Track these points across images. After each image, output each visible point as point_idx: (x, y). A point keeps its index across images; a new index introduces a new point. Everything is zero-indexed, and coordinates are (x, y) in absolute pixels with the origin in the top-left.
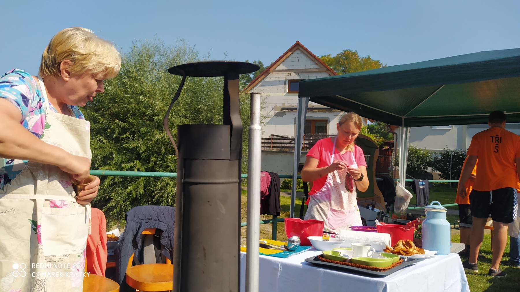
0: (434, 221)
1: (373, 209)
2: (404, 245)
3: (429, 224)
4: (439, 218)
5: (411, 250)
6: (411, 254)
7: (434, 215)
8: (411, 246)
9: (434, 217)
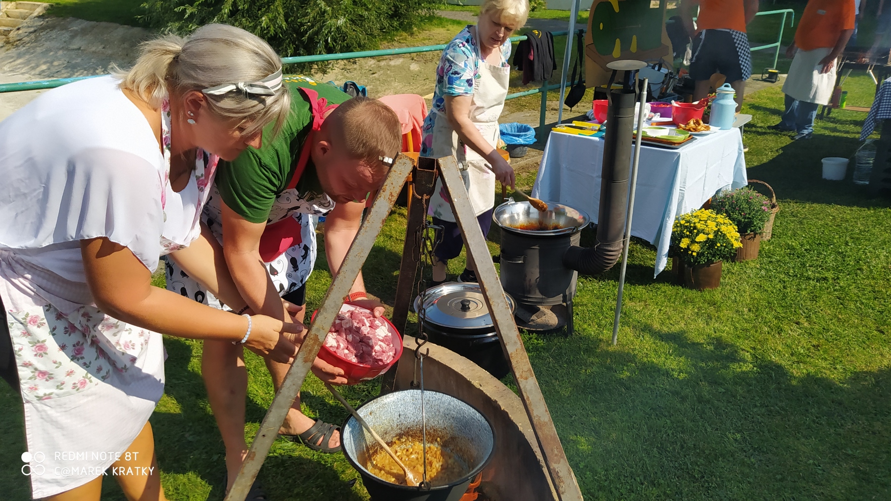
0: (722, 102)
1: (659, 70)
2: (694, 123)
3: (718, 104)
4: (727, 98)
5: (699, 127)
6: (699, 130)
7: (724, 96)
8: (699, 124)
9: (723, 98)
